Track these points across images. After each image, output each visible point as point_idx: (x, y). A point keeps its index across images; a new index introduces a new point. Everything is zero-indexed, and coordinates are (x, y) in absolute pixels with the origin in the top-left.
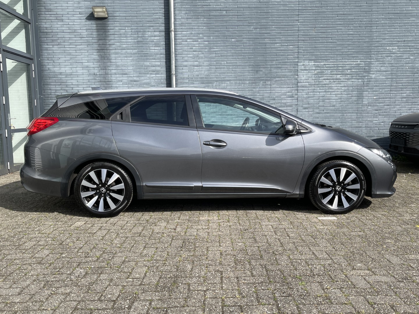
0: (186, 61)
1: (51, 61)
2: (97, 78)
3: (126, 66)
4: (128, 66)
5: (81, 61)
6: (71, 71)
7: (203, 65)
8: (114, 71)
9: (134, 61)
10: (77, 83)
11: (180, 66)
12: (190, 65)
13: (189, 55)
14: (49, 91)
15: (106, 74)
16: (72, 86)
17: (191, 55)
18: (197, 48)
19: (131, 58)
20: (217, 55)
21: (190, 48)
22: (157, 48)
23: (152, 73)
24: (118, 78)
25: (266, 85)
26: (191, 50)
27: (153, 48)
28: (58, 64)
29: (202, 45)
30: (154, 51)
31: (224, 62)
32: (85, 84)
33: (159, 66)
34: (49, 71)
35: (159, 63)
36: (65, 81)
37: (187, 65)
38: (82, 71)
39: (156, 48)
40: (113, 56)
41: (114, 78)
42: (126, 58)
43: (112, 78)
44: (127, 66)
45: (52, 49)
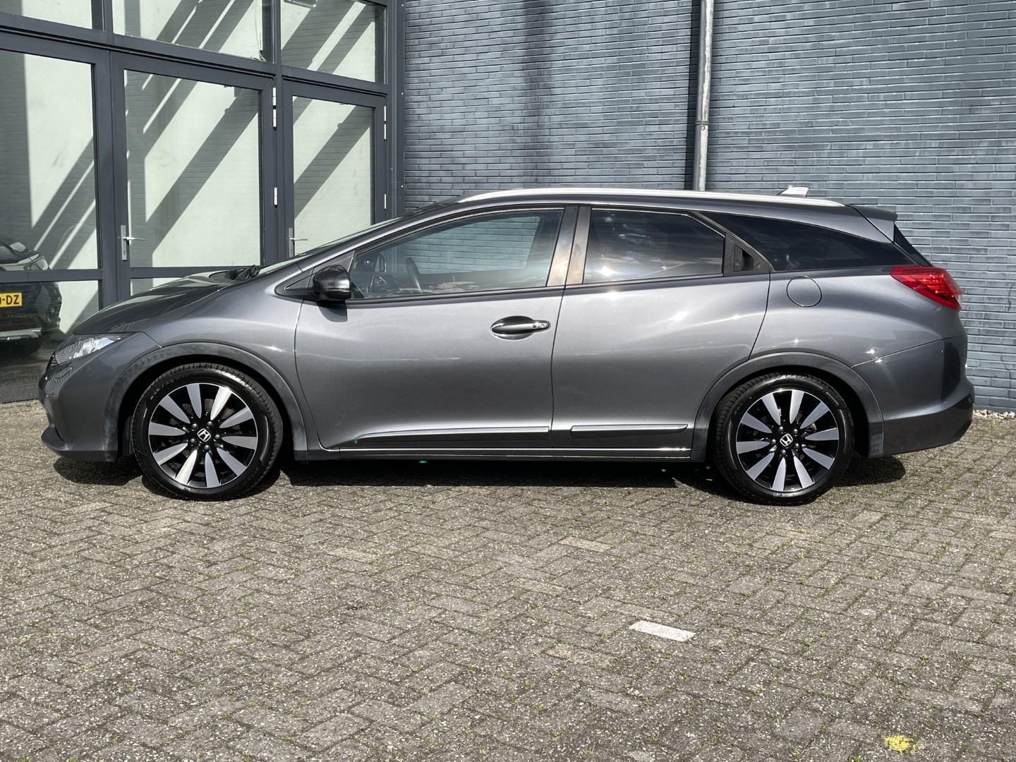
0: (746, 82)
1: (425, 98)
2: (519, 139)
3: (586, 103)
4: (593, 102)
5: (486, 95)
6: (463, 122)
7: (794, 92)
8: (556, 119)
9: (607, 88)
10: (473, 153)
11: (726, 98)
12: (755, 94)
13: (755, 65)
14: (417, 173)
15: (540, 126)
16: (463, 160)
17: (762, 64)
18: (780, 40)
19: (600, 82)
20: (839, 59)
21: (760, 41)
22: (669, 48)
23: (651, 121)
24: (566, 138)
25: (1000, 152)
26: (763, 49)
27: (658, 49)
28: (438, 104)
29: (796, 31)
30: (659, 56)
31: (862, 81)
32: (491, 154)
33: (668, 99)
34: (419, 124)
35: (671, 92)
36: (450, 148)
37: (747, 95)
38: (485, 121)
39: (665, 48)
40: (557, 78)
41: (556, 138)
42: (588, 83)
43: (552, 139)
44: (589, 102)
45: (429, 67)
